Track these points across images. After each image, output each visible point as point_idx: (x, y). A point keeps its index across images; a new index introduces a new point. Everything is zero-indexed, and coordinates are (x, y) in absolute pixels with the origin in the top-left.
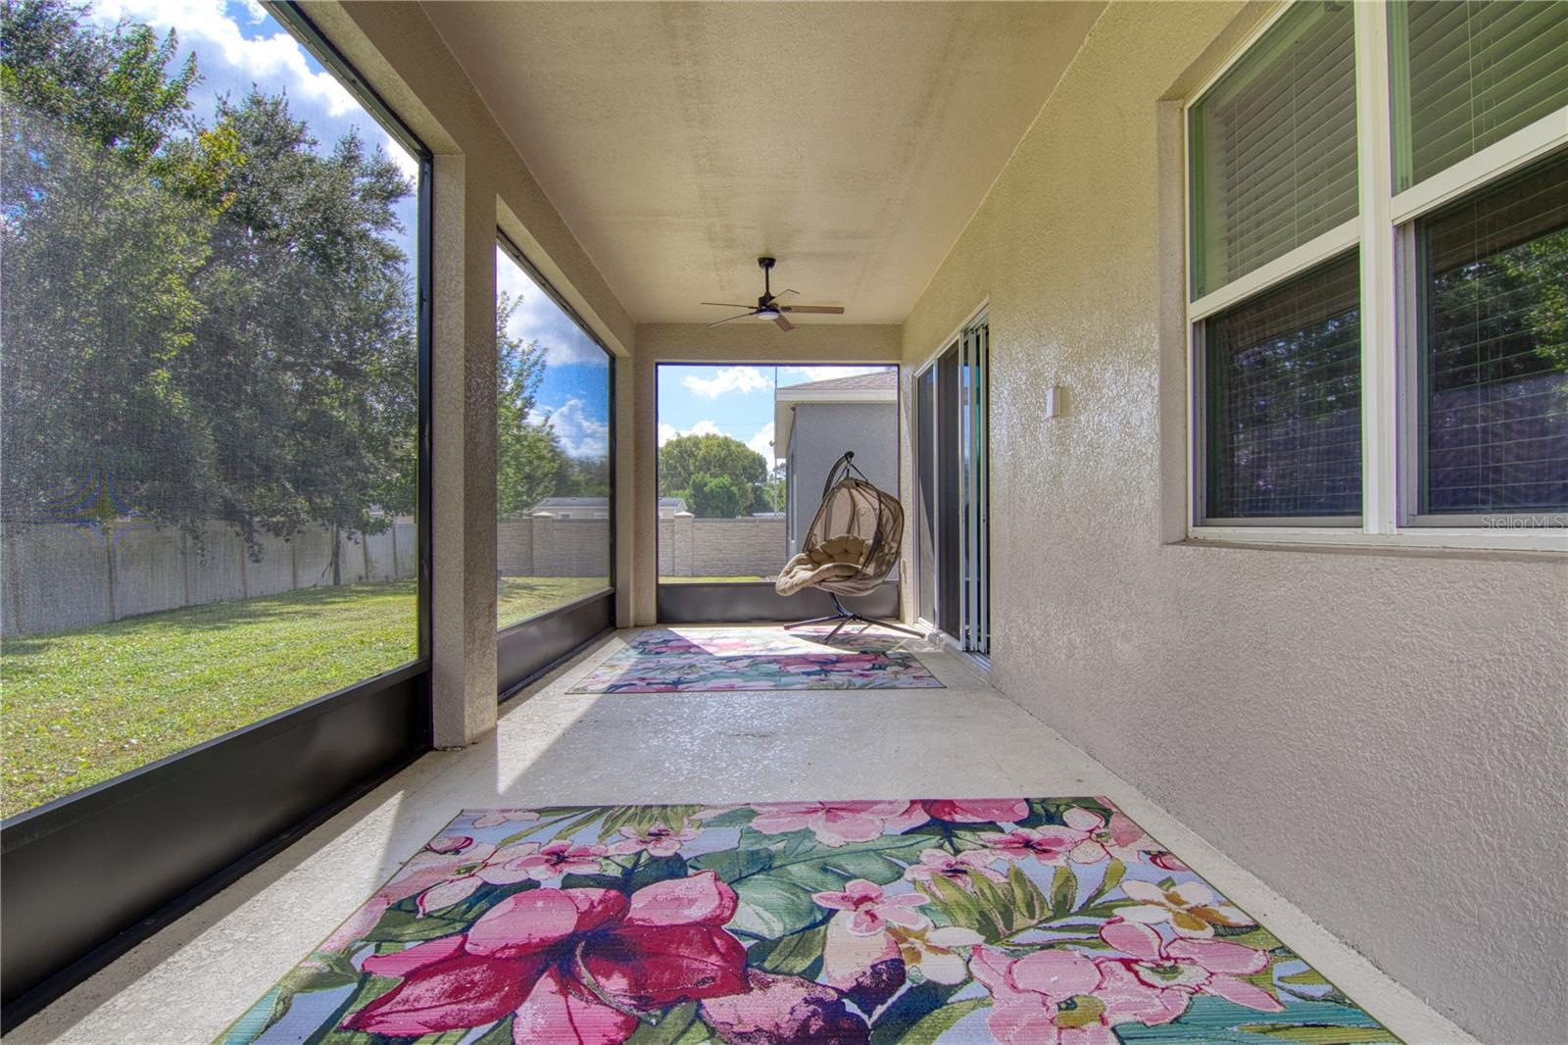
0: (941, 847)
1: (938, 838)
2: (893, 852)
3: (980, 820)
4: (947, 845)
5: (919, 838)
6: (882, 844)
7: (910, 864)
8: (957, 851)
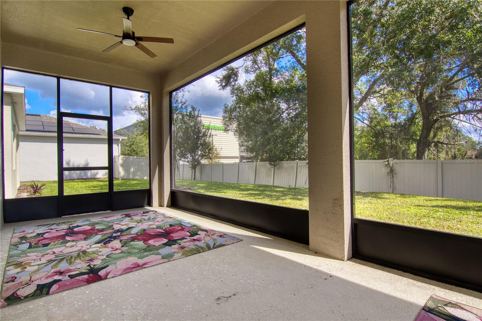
0: (94, 265)
1: (95, 268)
2: (110, 260)
3: (76, 278)
4: (92, 266)
5: (102, 266)
6: (115, 261)
7: (105, 259)
8: (89, 266)
